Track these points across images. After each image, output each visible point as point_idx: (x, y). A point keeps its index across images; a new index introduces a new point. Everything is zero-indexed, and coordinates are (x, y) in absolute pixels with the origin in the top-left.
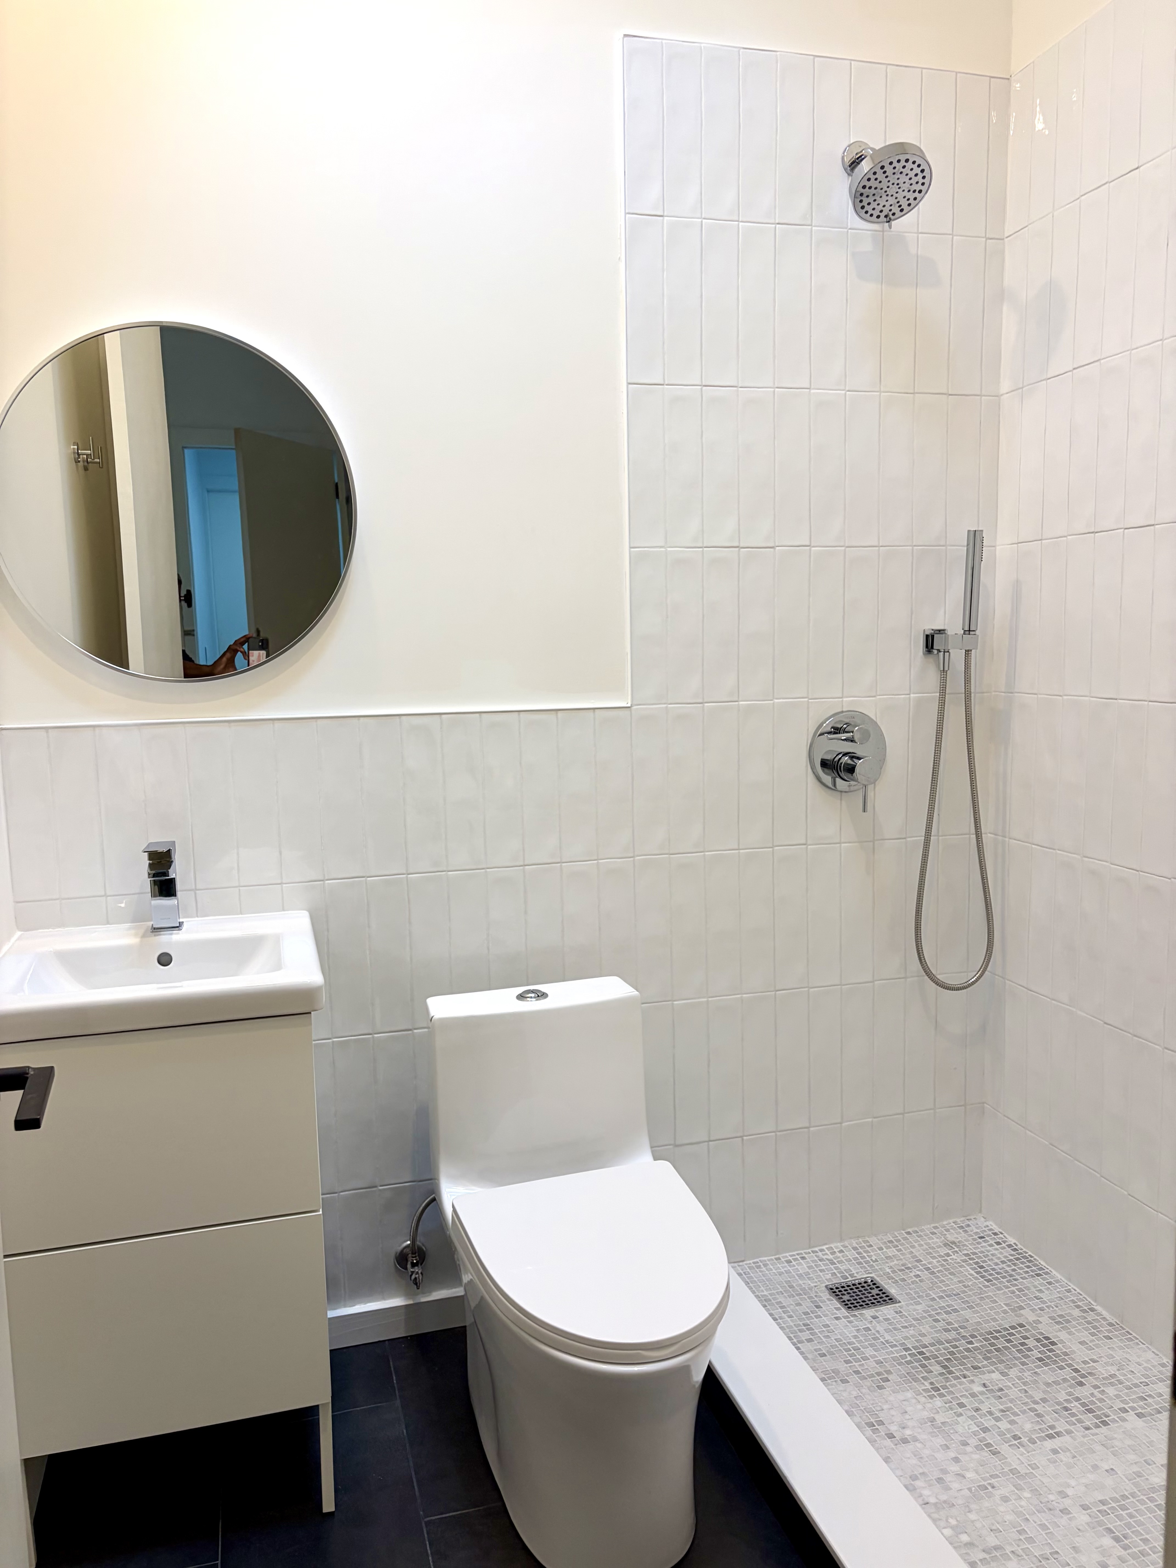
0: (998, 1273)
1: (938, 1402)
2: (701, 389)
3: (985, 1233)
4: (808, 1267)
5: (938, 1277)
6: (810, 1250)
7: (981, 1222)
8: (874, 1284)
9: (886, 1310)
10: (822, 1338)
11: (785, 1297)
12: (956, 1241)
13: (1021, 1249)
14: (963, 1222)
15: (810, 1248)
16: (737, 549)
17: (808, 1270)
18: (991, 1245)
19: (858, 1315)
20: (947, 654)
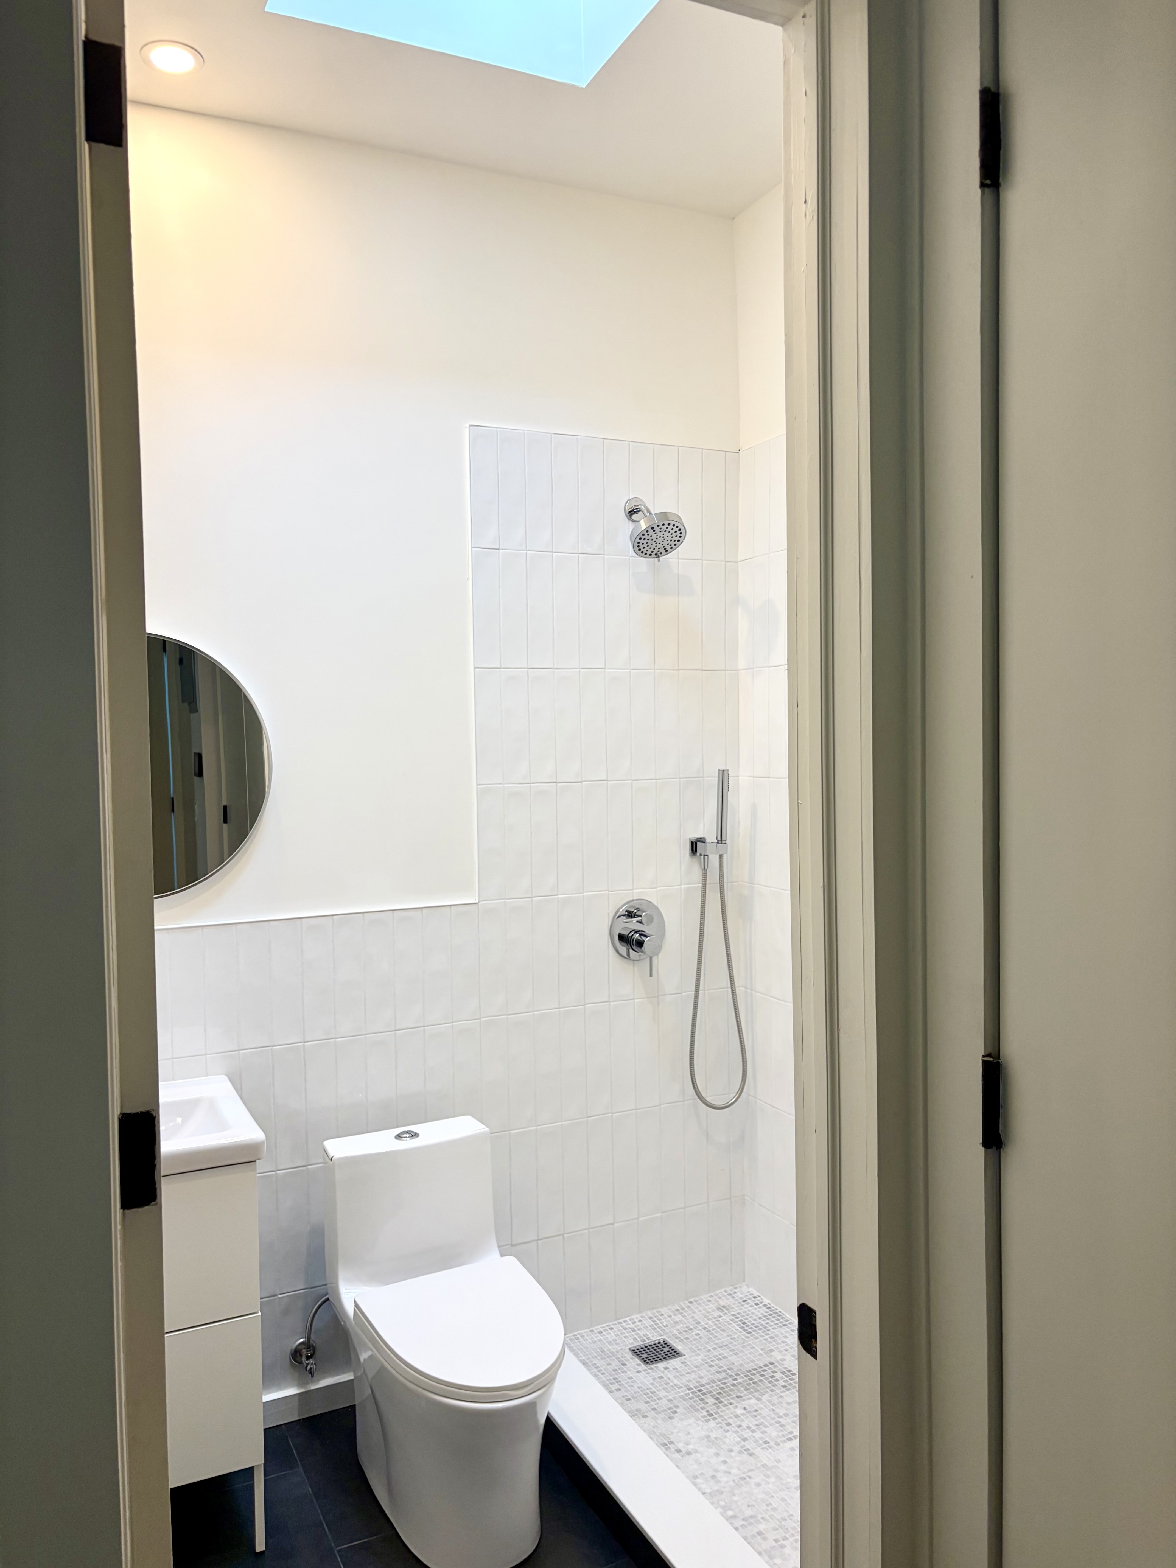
0: (756, 1327)
1: (712, 1424)
2: (528, 671)
3: (747, 1297)
4: (615, 1335)
5: (712, 1334)
6: (616, 1322)
7: (745, 1289)
8: (665, 1344)
9: (674, 1363)
10: (628, 1387)
11: (598, 1360)
12: (726, 1305)
13: (773, 1307)
14: (731, 1290)
15: (616, 1320)
16: (555, 784)
17: (615, 1337)
18: (752, 1306)
19: (654, 1368)
20: (706, 857)
